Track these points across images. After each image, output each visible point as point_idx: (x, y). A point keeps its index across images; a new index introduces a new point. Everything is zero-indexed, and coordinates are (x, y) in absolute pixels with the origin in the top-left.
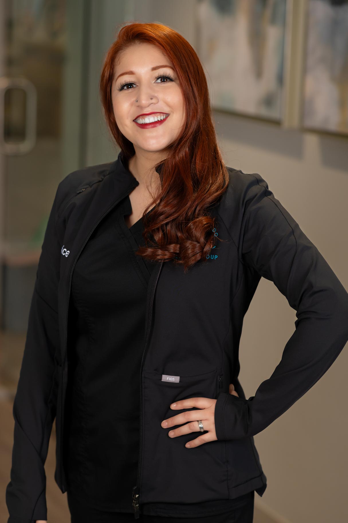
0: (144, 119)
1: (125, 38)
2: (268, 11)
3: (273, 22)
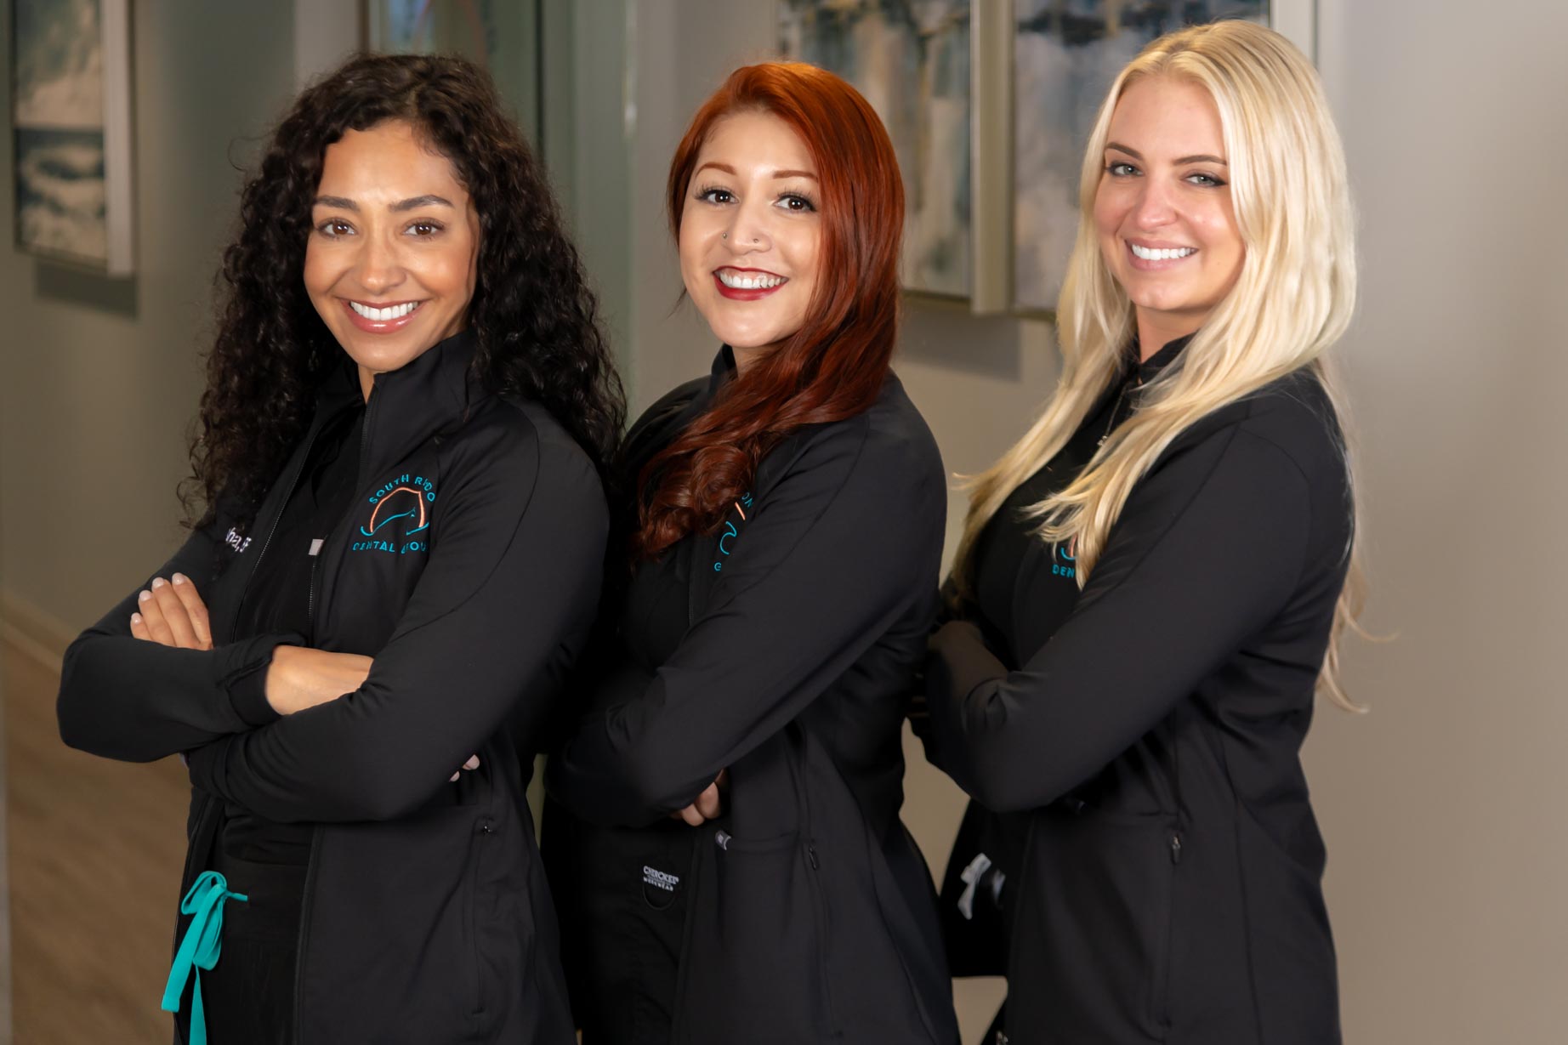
0: (733, 277)
1: (740, 92)
2: (931, 68)
3: (941, 90)
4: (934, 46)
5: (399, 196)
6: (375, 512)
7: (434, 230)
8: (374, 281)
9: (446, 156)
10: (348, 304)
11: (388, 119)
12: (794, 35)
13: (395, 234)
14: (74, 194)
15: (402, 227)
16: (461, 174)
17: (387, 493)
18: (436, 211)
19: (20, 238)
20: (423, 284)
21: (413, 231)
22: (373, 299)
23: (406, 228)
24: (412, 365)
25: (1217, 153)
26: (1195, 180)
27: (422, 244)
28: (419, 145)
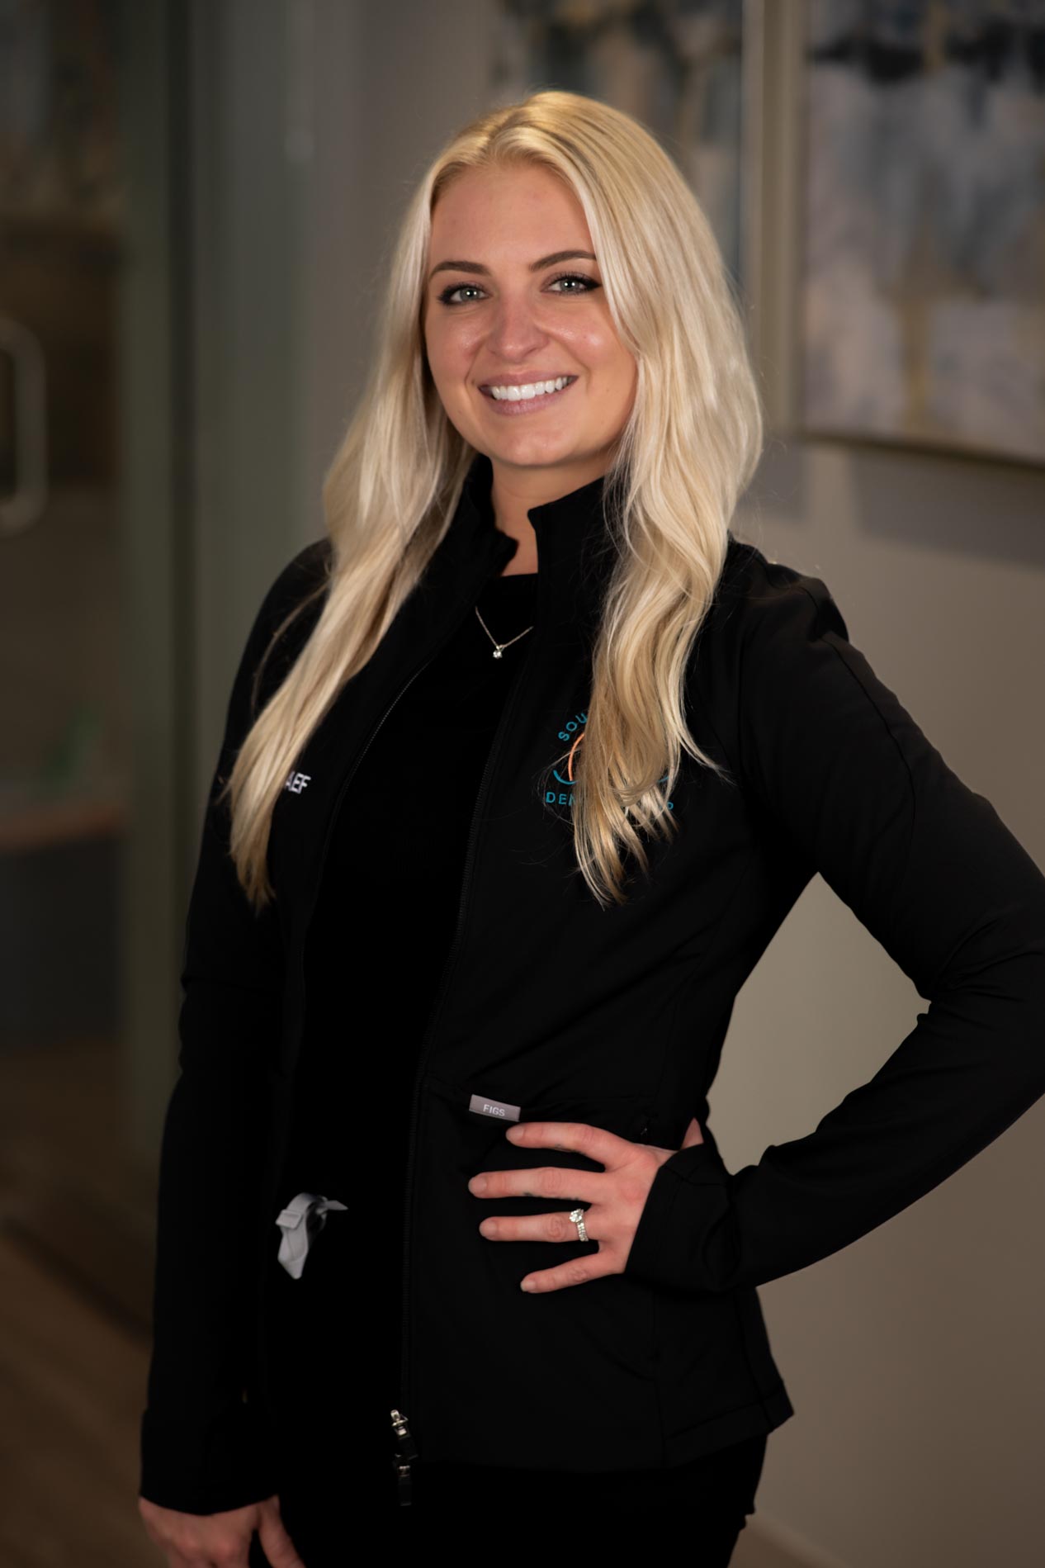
2: (693, 106)
3: (706, 136)
4: (697, 77)
25: (582, 246)
26: (557, 287)
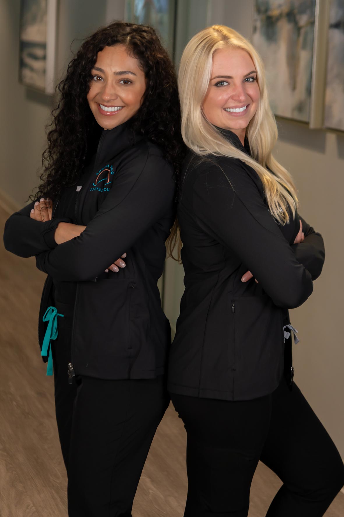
2: (301, 39)
3: (304, 47)
4: (303, 31)
5: (119, 70)
6: (98, 177)
7: (129, 83)
8: (107, 98)
9: (136, 58)
10: (99, 105)
11: (118, 43)
12: (259, 24)
13: (116, 82)
14: (37, 65)
15: (119, 80)
16: (141, 65)
17: (102, 171)
18: (130, 76)
19: (21, 79)
20: (123, 101)
21: (122, 82)
22: (106, 104)
23: (119, 81)
24: (116, 128)
27: (125, 87)
28: (127, 54)
